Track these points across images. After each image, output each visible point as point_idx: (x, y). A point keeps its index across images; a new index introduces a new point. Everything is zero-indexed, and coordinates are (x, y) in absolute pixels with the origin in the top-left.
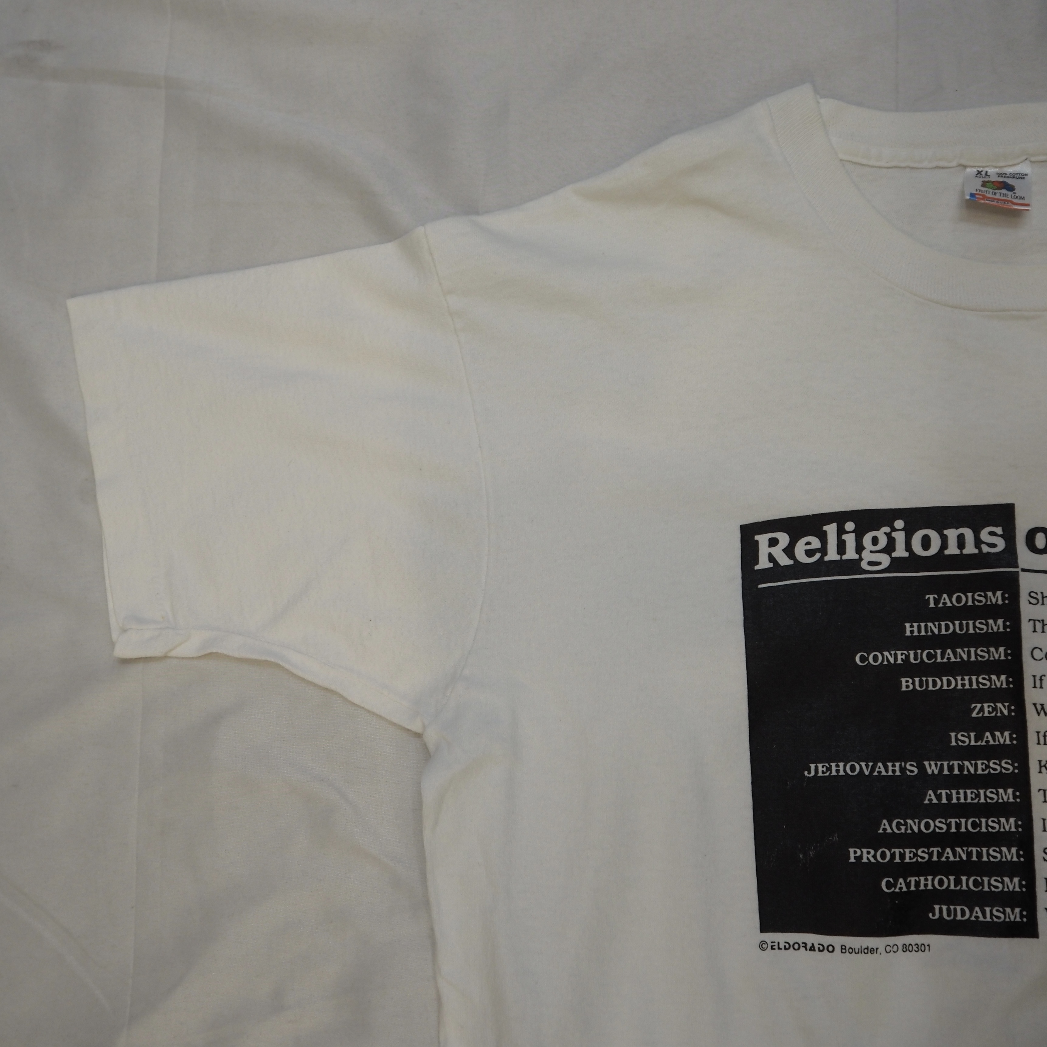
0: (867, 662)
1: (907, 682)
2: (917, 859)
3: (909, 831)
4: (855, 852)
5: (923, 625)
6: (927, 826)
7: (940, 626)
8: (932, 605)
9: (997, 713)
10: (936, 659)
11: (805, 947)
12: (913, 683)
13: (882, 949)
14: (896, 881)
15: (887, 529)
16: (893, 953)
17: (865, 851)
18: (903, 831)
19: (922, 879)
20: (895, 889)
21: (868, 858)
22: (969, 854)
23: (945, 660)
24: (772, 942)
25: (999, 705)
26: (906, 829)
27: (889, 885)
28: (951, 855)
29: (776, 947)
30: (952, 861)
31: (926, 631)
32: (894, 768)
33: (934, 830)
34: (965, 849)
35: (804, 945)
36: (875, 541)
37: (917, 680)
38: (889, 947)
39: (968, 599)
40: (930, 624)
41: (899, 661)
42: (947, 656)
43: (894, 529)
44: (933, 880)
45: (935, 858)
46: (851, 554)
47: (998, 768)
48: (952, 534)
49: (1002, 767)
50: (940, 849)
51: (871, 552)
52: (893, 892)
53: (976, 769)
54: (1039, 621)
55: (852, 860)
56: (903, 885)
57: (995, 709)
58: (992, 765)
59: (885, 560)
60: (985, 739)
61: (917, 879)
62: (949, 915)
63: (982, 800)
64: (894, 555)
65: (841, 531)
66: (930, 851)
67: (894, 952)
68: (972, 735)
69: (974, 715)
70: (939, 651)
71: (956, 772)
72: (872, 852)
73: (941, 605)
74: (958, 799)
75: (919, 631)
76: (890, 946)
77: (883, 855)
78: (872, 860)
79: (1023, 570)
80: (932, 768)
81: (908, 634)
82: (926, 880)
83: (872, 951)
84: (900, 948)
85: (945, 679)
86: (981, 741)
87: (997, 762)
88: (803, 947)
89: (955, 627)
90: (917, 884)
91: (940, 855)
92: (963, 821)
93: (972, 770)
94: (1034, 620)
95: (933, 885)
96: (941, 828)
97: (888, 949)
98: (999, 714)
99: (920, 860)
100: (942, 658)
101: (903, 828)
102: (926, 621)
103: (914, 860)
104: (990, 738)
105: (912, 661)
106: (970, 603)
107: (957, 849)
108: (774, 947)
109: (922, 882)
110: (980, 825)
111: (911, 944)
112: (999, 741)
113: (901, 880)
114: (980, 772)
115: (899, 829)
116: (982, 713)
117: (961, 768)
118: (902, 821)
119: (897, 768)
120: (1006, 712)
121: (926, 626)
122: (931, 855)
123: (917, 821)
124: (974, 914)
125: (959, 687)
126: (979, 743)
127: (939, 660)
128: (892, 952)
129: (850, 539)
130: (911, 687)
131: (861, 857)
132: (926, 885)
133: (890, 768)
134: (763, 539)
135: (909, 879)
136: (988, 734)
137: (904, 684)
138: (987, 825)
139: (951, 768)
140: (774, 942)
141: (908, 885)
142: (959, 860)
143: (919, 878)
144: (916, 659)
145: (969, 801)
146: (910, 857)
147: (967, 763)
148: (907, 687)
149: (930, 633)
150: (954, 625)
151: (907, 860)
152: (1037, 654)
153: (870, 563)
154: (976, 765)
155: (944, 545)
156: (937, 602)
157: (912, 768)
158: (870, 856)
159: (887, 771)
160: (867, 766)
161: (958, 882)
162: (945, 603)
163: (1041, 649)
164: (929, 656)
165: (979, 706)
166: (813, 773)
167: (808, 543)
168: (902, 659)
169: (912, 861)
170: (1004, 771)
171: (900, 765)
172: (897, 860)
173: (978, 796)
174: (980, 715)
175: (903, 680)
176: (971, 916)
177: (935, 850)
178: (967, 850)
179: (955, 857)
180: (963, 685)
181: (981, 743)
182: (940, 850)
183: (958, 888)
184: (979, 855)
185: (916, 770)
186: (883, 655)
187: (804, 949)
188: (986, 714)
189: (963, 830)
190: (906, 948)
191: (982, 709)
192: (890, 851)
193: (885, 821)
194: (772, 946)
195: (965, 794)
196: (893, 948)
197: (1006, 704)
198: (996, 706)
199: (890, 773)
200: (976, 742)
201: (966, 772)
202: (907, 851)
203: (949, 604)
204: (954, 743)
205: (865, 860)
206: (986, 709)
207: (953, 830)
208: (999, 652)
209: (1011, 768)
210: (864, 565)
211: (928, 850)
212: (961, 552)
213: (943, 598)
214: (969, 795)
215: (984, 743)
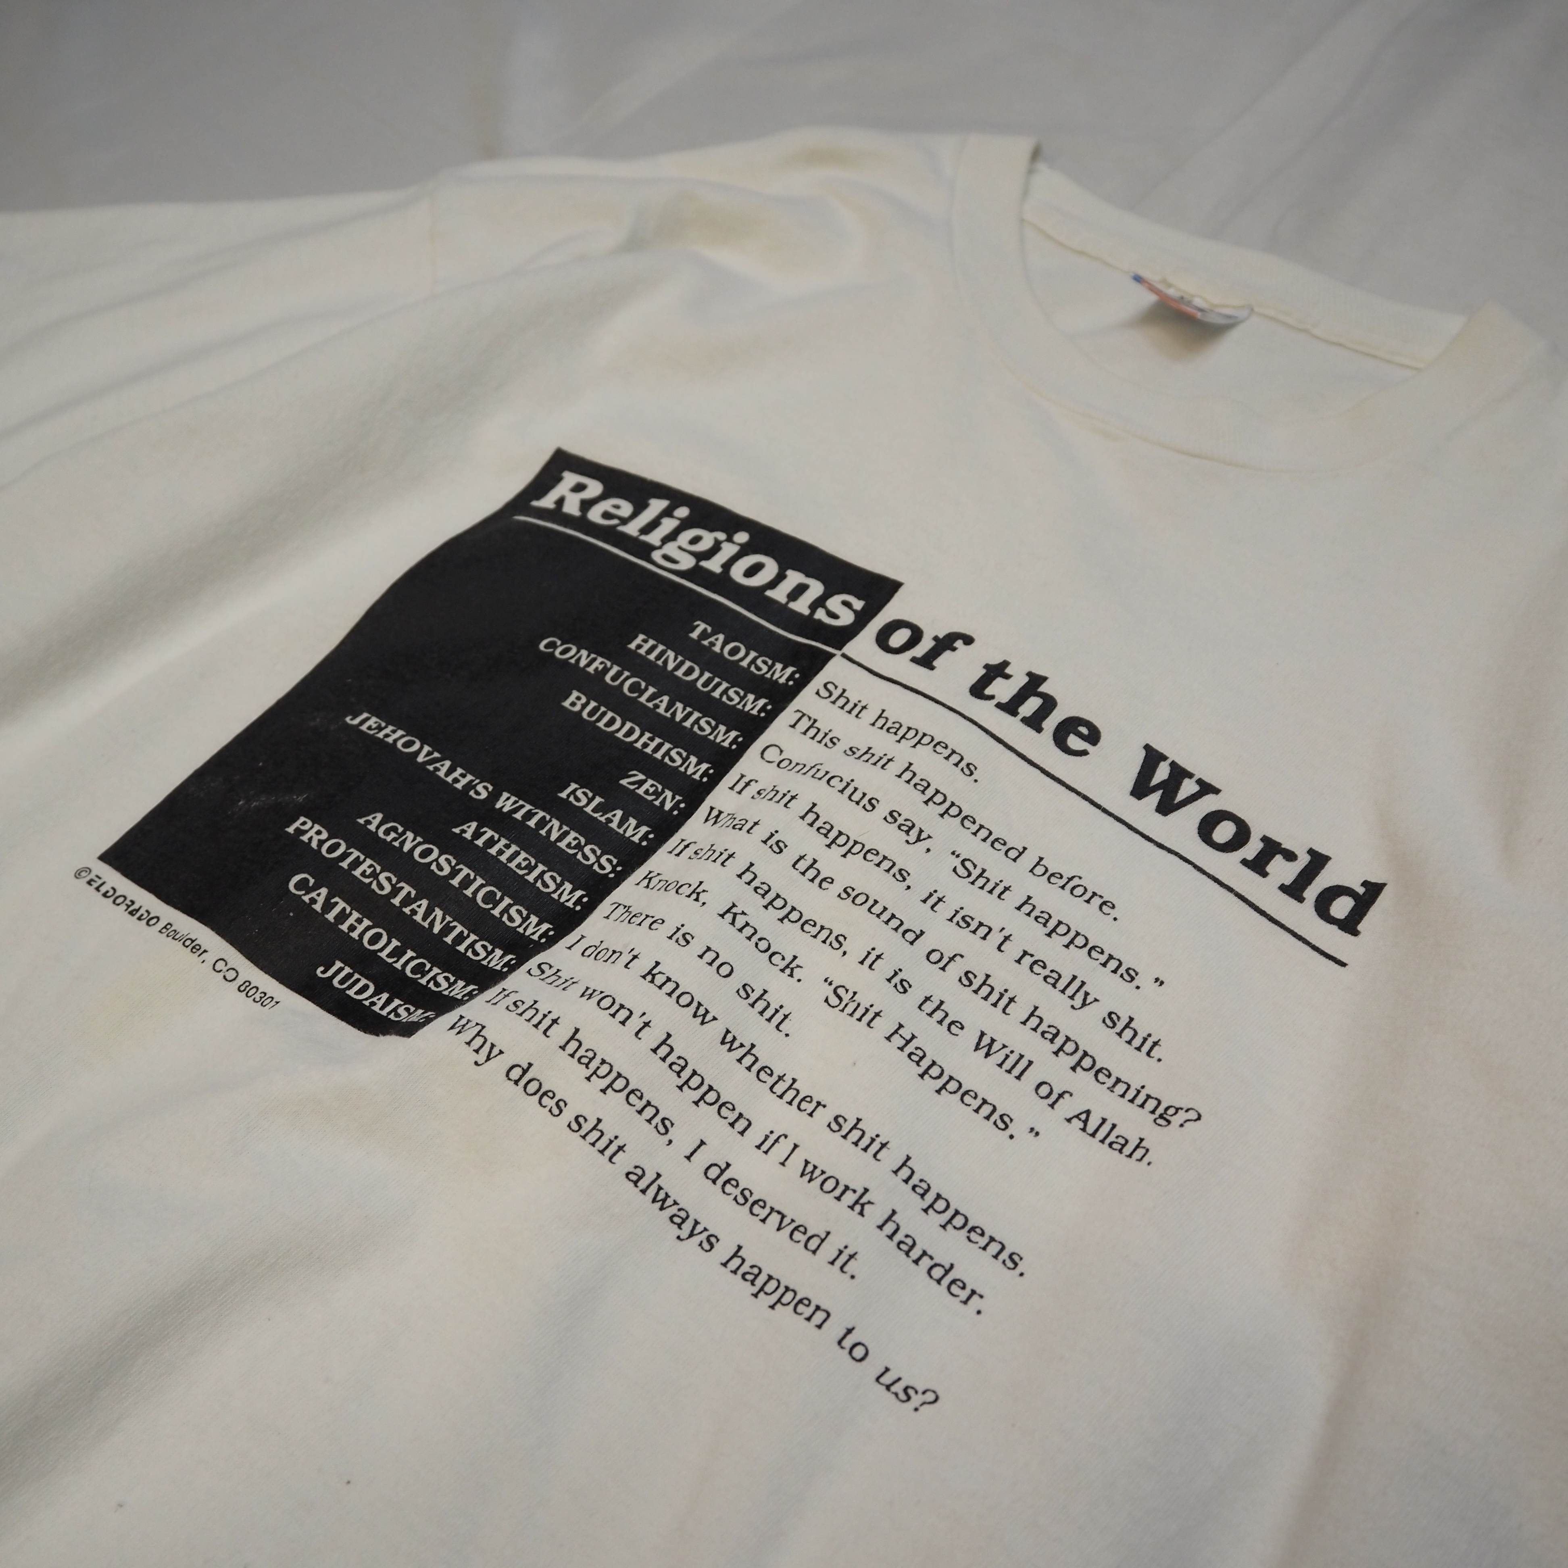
0: (551, 650)
1: (578, 698)
2: (371, 883)
3: (396, 844)
4: (304, 823)
5: (661, 648)
6: (426, 853)
7: (682, 663)
8: (695, 635)
9: (656, 800)
10: (640, 696)
11: (128, 906)
12: (584, 706)
13: (210, 958)
14: (316, 887)
15: (721, 536)
16: (222, 976)
17: (317, 827)
18: (389, 839)
19: (356, 915)
20: (304, 895)
21: (311, 839)
22: (447, 929)
23: (650, 705)
24: (97, 876)
25: (669, 794)
26: (395, 839)
27: (300, 885)
28: (421, 911)
29: (95, 885)
30: (415, 920)
31: (658, 658)
32: (461, 779)
33: (431, 863)
34: (448, 919)
35: (130, 903)
36: (695, 540)
37: (593, 704)
38: (224, 963)
39: (746, 658)
40: (671, 654)
41: (591, 669)
42: (657, 701)
43: (730, 539)
44: (368, 928)
45: (396, 901)
46: (654, 538)
47: (593, 859)
48: (794, 578)
49: (598, 861)
50: (413, 893)
51: (680, 548)
52: (300, 896)
53: (560, 838)
54: (810, 718)
55: (291, 830)
56: (321, 900)
57: (657, 794)
58: (587, 850)
59: (687, 562)
60: (609, 815)
61: (348, 910)
62: (342, 982)
63: (531, 878)
64: (704, 564)
65: (667, 513)
66: (398, 886)
67: (225, 977)
68: (598, 800)
69: (624, 782)
70: (651, 690)
71: (532, 823)
72: (325, 835)
73: (706, 643)
74: (500, 852)
75: (650, 651)
76: (226, 965)
77: (332, 849)
78: (314, 845)
79: (844, 656)
80: (506, 802)
81: (632, 646)
82: (359, 921)
83: (196, 948)
84: (240, 981)
85: (628, 725)
86: (601, 814)
87: (599, 852)
88: (127, 905)
89: (700, 678)
90: (343, 916)
91: (407, 901)
92: (480, 881)
93: (554, 836)
94: (804, 715)
95: (361, 935)
96: (441, 868)
97: (220, 965)
98: (657, 803)
99: (374, 886)
100: (648, 700)
101: (393, 835)
102: (669, 646)
103: (367, 881)
104: (616, 820)
105: (608, 678)
106: (744, 664)
107: (437, 909)
108: (92, 883)
109: (351, 920)
110: (496, 904)
111: (257, 988)
112: (625, 831)
113: (324, 891)
114: (562, 845)
115: (387, 832)
116: (636, 786)
117: (542, 823)
118: (401, 829)
119: (464, 782)
120: (668, 806)
121: (662, 653)
122: (395, 891)
123: (419, 839)
124: (375, 999)
125: (639, 745)
126: (595, 815)
127: (643, 700)
128: (222, 974)
129: (668, 525)
130: (577, 708)
131: (305, 832)
132: (352, 928)
133: (456, 774)
134: (570, 479)
135: (336, 899)
136: (619, 813)
137: (572, 698)
138: (506, 910)
139: (529, 815)
140: (100, 878)
141: (328, 906)
142: (427, 926)
143: (351, 910)
144: (614, 679)
145: (512, 865)
146: (365, 871)
147: (556, 823)
148: (573, 704)
149: (660, 663)
150: (701, 675)
151: (357, 873)
152: (772, 754)
153: (666, 557)
154: (566, 834)
155: (773, 584)
156: (704, 635)
157: (482, 792)
158: (316, 839)
159: (447, 774)
160: (429, 754)
161: (397, 953)
162: (712, 644)
163: (781, 751)
164: (634, 688)
165: (641, 777)
166: (356, 722)
167: (617, 507)
168: (597, 668)
169: (362, 878)
170: (596, 867)
171: (472, 781)
172: (345, 865)
173: (530, 869)
174: (632, 787)
175: (575, 694)
176: (366, 999)
177: (407, 889)
178: (450, 922)
179: (424, 919)
180: (645, 745)
181: (601, 816)
182: (413, 896)
183: (390, 960)
184: (460, 938)
185: (484, 795)
186: (578, 652)
187: (125, 907)
188: (641, 792)
189: (469, 892)
190: (246, 988)
191: (641, 783)
192: (348, 848)
193: (379, 816)
194: (92, 880)
195: (517, 854)
196: (227, 971)
197: (678, 798)
198: (663, 792)
199: (449, 779)
200: (594, 811)
201: (543, 832)
202: (369, 862)
203: (717, 649)
204: (563, 795)
205: (305, 838)
206: (646, 786)
207: (455, 882)
208: (727, 735)
209: (609, 868)
210: (656, 556)
211: (397, 882)
212: (787, 603)
213: (716, 637)
214: (519, 859)
215: (603, 819)
